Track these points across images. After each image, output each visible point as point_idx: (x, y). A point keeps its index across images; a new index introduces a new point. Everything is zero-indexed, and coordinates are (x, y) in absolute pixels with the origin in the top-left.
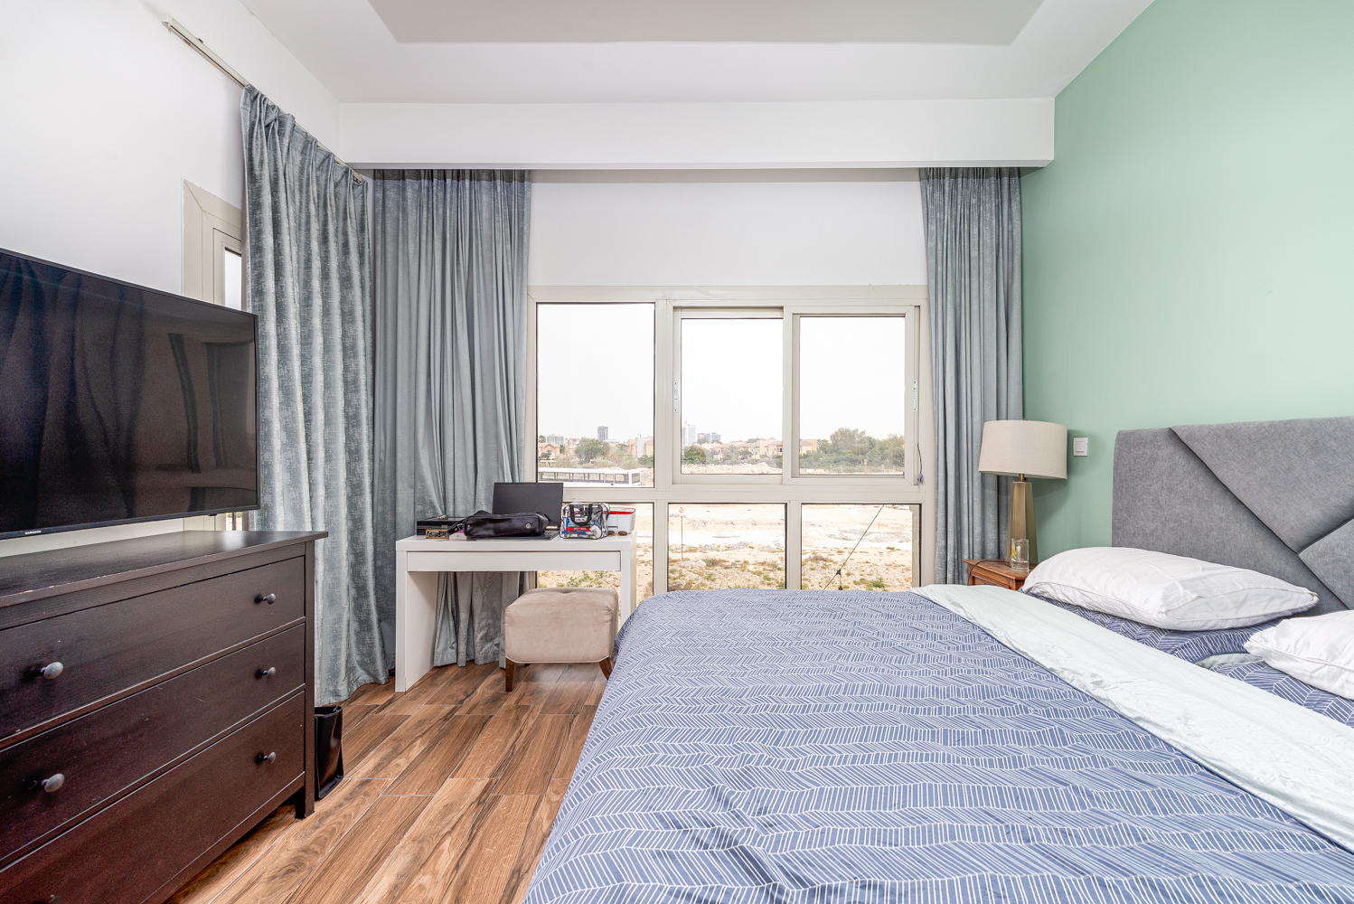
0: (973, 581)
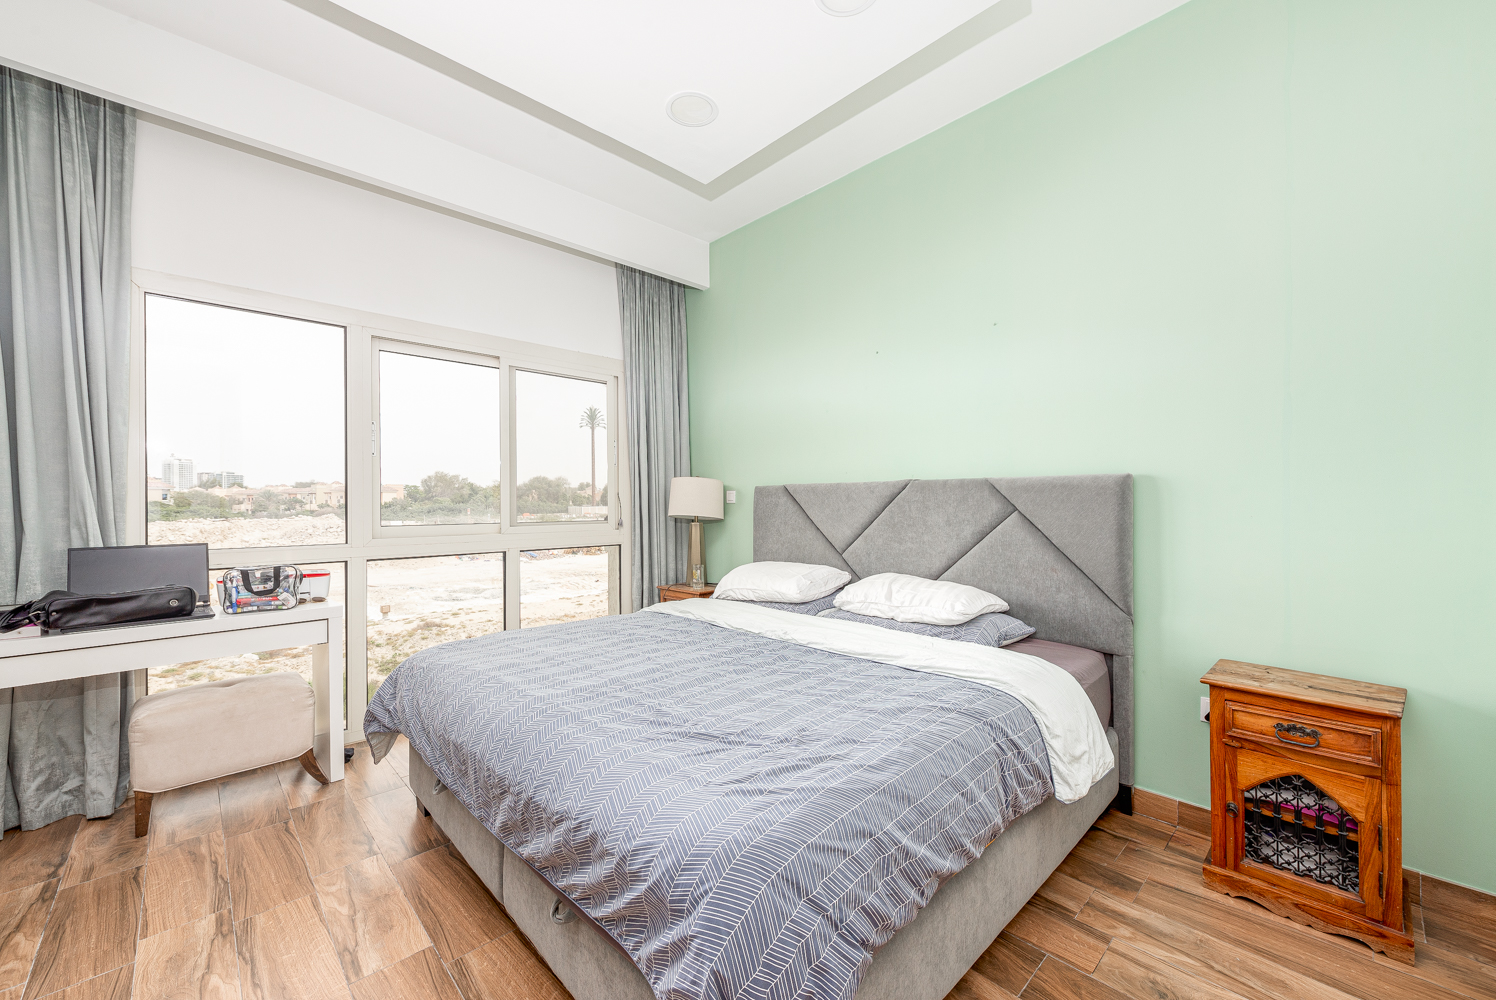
0: (665, 600)
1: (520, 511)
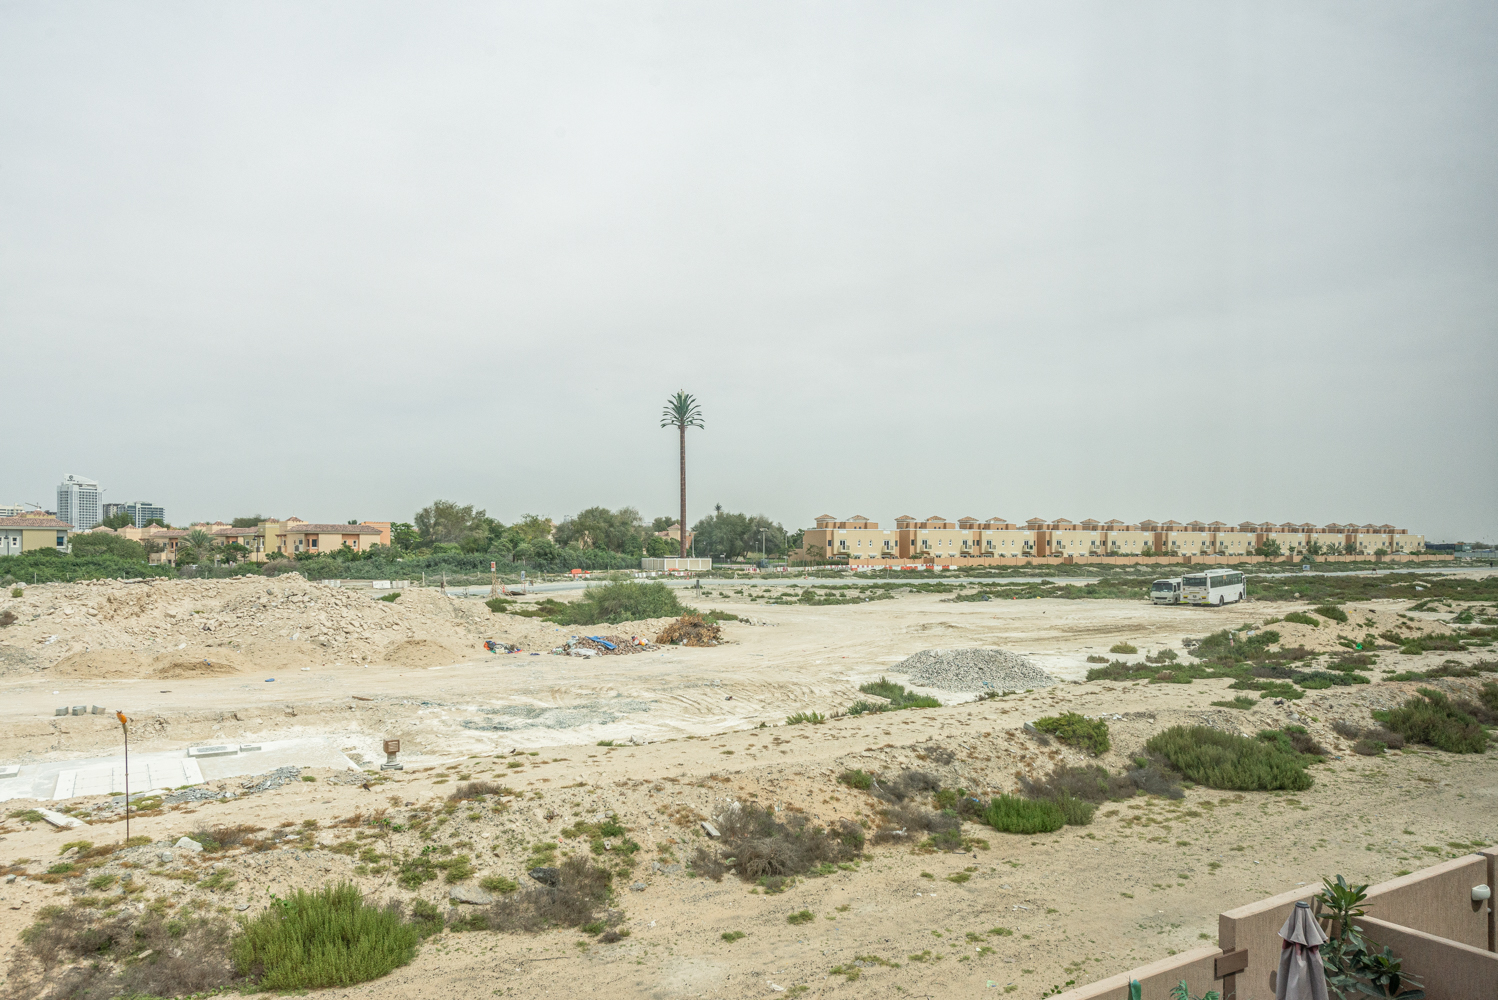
1: (566, 566)
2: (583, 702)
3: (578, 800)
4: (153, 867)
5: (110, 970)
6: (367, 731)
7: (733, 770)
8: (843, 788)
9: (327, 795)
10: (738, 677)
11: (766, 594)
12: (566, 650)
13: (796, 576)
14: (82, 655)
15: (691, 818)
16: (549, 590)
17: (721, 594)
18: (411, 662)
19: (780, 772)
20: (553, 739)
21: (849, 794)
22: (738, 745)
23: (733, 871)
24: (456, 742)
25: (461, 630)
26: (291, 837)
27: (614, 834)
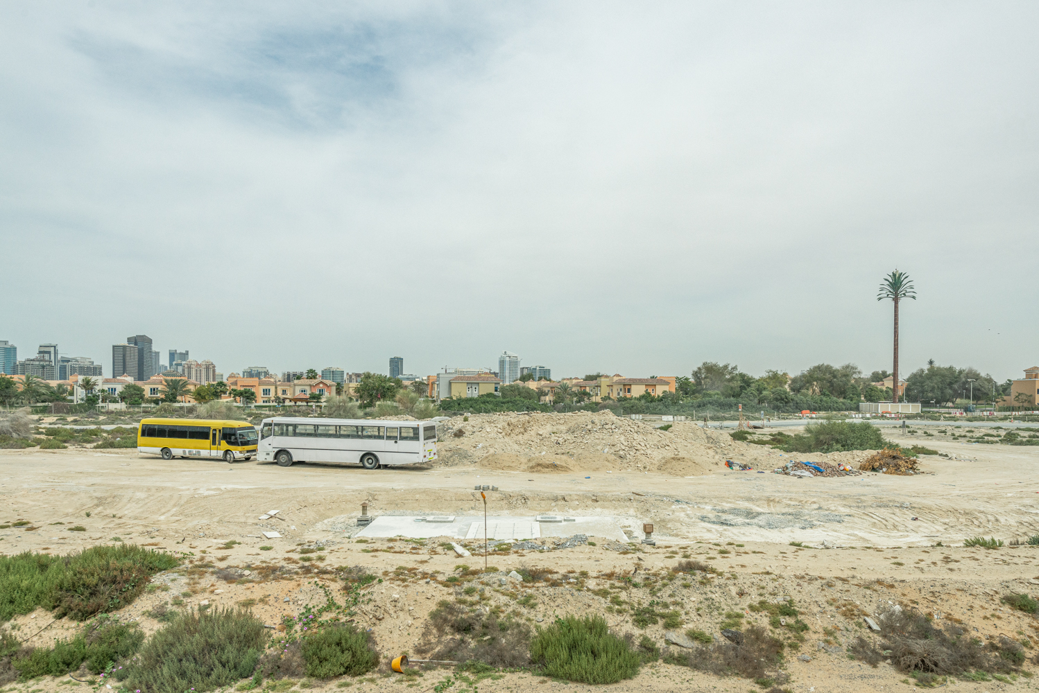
1: (798, 408)
2: (791, 510)
3: (764, 584)
4: (496, 586)
5: (469, 643)
6: (639, 516)
7: (899, 578)
8: (1007, 608)
9: (599, 556)
10: (928, 502)
11: (968, 434)
12: (785, 470)
13: (1001, 419)
14: (493, 455)
15: (856, 612)
16: (782, 426)
17: (925, 433)
18: (674, 472)
19: (943, 586)
20: (762, 536)
21: (1012, 614)
22: (909, 559)
23: (889, 661)
24: (693, 530)
25: (711, 452)
26: (572, 580)
27: (789, 614)
